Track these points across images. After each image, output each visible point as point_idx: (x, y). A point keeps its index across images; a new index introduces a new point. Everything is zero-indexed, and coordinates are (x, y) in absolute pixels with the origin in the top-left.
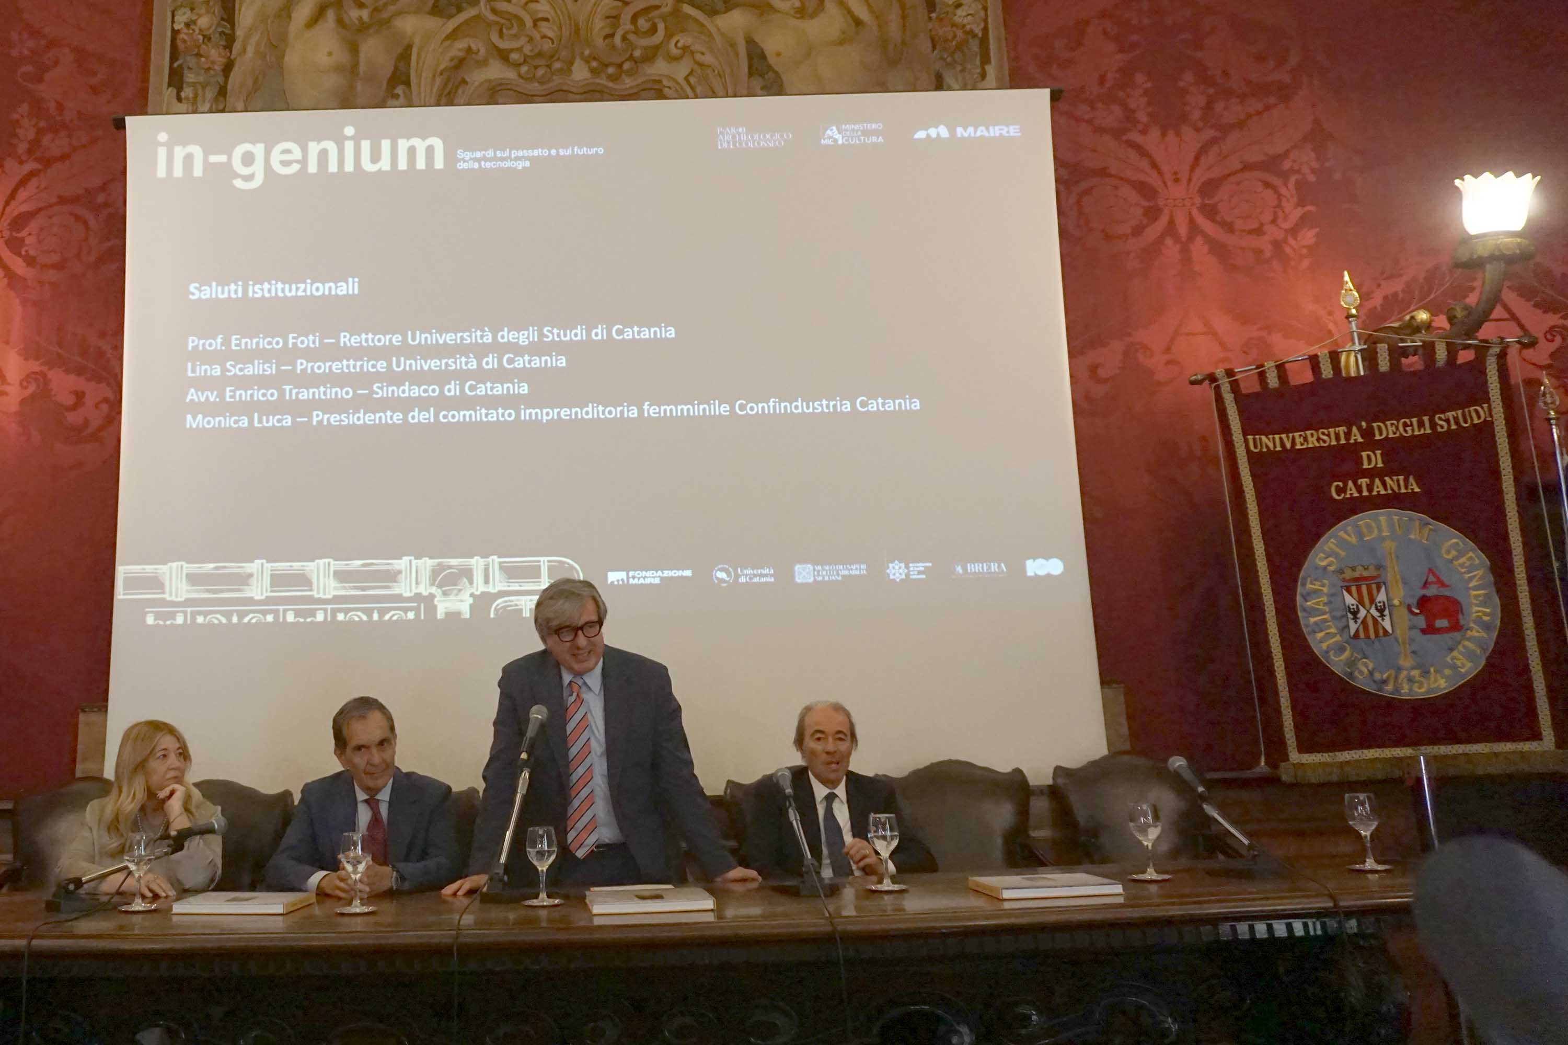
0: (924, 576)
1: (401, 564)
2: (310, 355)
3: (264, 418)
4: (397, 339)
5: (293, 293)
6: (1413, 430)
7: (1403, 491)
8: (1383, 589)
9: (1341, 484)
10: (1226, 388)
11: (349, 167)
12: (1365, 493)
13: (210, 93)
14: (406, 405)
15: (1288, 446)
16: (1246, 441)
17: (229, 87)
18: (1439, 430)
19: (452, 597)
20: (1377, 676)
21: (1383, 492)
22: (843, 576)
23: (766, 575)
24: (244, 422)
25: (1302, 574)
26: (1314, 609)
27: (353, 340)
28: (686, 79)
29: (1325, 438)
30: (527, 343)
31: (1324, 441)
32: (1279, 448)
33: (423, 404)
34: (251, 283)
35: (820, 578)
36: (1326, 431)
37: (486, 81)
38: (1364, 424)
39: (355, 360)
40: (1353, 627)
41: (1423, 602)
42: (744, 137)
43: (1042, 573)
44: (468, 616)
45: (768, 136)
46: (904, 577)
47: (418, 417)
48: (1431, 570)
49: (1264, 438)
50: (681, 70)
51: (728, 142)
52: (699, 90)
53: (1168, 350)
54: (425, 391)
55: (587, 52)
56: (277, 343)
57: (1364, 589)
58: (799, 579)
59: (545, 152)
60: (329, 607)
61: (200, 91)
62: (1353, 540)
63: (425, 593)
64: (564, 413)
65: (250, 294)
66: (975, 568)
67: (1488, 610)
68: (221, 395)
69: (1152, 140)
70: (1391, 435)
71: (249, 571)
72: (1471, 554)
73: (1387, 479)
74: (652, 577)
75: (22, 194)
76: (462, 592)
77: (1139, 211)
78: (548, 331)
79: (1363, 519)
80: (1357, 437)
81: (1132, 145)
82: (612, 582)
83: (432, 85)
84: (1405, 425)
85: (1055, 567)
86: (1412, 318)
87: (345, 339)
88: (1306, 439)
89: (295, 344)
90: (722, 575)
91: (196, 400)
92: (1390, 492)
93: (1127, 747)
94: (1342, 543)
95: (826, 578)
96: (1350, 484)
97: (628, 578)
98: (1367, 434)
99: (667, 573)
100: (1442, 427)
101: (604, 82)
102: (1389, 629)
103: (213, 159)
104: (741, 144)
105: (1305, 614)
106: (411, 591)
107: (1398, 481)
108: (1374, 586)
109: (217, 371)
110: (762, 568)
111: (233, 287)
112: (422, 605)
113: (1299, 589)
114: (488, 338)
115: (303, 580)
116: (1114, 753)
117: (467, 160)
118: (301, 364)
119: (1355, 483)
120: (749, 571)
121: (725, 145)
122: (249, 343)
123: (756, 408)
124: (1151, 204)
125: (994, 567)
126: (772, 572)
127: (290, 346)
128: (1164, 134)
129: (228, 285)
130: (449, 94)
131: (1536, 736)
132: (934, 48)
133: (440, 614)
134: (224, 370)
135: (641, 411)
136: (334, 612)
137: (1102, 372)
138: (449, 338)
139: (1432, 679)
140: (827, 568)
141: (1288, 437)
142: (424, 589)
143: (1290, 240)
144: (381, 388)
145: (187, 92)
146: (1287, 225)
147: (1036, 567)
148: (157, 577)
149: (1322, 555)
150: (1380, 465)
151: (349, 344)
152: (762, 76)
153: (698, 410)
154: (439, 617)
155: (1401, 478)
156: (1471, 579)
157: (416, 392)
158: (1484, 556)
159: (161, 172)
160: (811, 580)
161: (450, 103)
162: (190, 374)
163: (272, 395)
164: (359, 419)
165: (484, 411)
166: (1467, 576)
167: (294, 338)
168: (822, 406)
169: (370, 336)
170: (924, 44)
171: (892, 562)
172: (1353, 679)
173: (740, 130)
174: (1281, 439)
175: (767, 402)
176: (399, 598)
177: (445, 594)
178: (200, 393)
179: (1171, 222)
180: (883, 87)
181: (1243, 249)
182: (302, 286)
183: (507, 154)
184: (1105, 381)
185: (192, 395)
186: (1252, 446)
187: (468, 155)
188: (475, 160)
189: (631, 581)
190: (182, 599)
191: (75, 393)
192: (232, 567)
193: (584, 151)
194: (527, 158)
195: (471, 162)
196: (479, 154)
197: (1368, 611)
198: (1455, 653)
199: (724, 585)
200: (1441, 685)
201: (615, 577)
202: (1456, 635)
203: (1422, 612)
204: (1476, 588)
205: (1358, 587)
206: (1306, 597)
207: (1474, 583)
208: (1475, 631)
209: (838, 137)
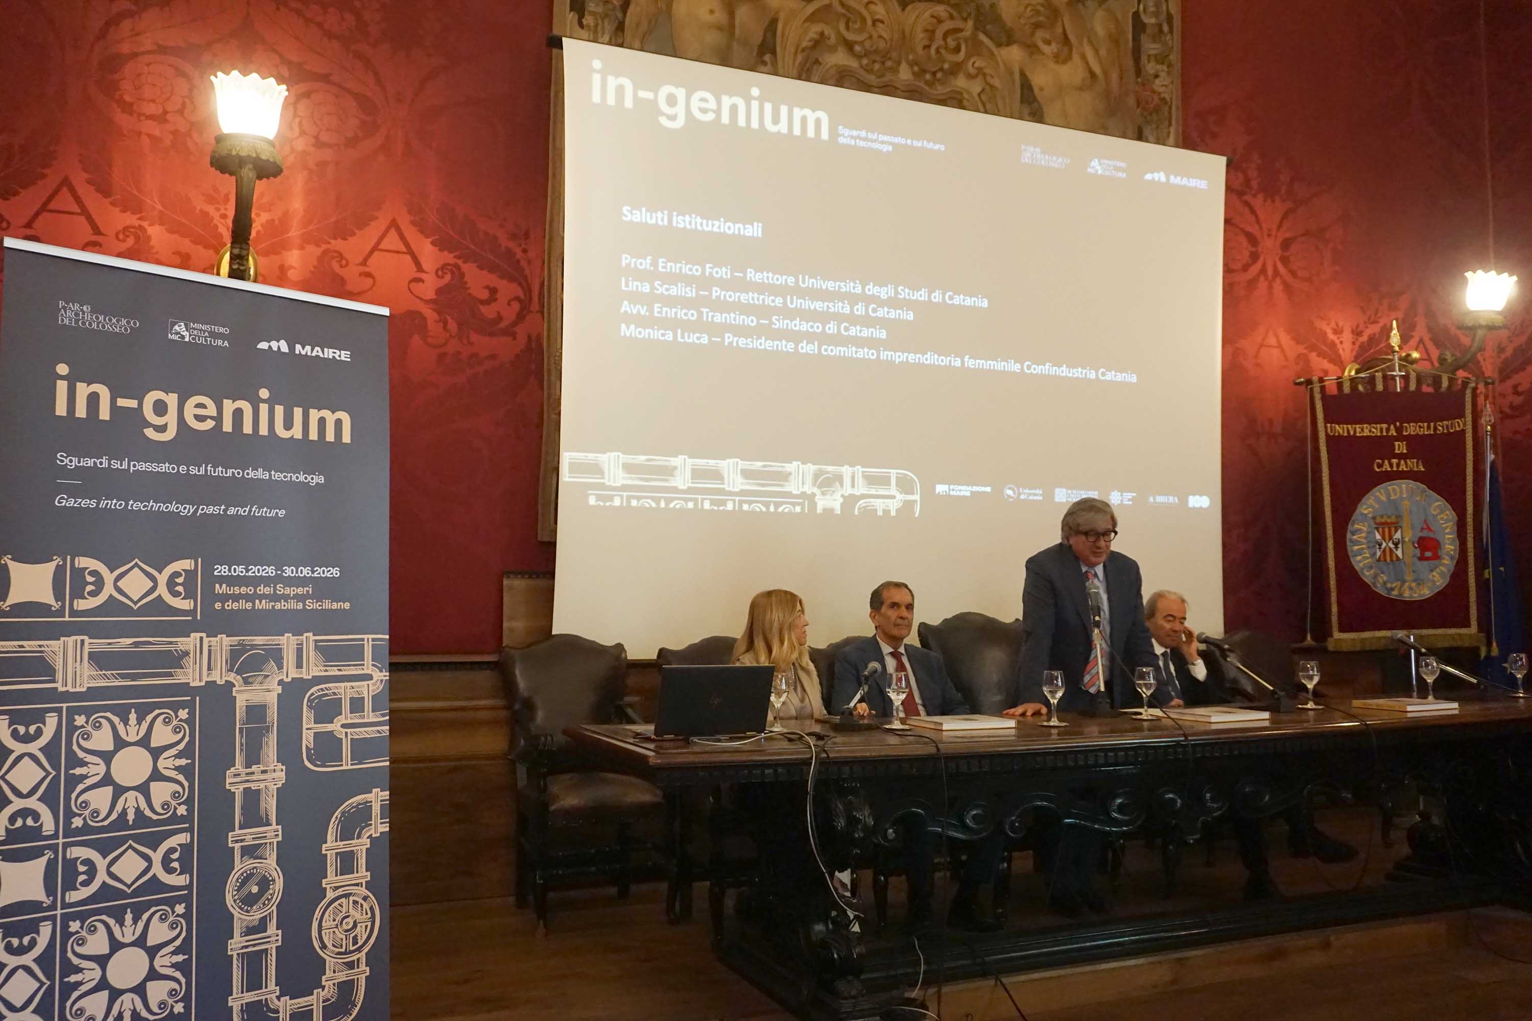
0: (1132, 502)
1: (792, 467)
2: (725, 284)
3: (686, 335)
4: (791, 280)
5: (710, 229)
6: (1424, 431)
7: (1416, 469)
8: (1399, 531)
9: (1380, 461)
10: (1317, 389)
11: (755, 124)
12: (1395, 469)
14: (796, 337)
15: (1352, 433)
16: (1326, 427)
18: (1438, 432)
19: (828, 497)
20: (1389, 585)
21: (1405, 469)
24: (669, 336)
25: (1352, 519)
26: (1357, 541)
27: (757, 277)
28: (979, 95)
29: (1373, 430)
30: (886, 297)
31: (1373, 433)
32: (1346, 434)
33: (810, 337)
34: (675, 213)
36: (1375, 426)
37: (836, 65)
38: (1398, 424)
39: (759, 294)
40: (1379, 553)
41: (1421, 542)
42: (1039, 156)
43: (1197, 505)
44: (839, 513)
45: (1055, 158)
46: (1119, 502)
47: (806, 348)
48: (1426, 521)
49: (1337, 426)
50: (975, 87)
51: (1031, 159)
52: (989, 106)
53: (1256, 356)
54: (812, 327)
55: (911, 57)
56: (697, 270)
57: (1387, 530)
58: (1057, 499)
59: (903, 141)
60: (737, 499)
61: (599, 21)
62: (1384, 498)
63: (809, 492)
64: (911, 357)
65: (674, 224)
66: (1160, 499)
67: (1452, 547)
68: (650, 309)
69: (1258, 203)
70: (1412, 433)
71: (673, 464)
74: (964, 491)
75: (430, 88)
76: (835, 494)
77: (1248, 253)
78: (902, 290)
79: (1391, 486)
80: (1393, 432)
82: (939, 493)
83: (794, 60)
84: (1420, 427)
85: (1204, 502)
86: (1408, 355)
87: (751, 274)
88: (1362, 430)
89: (711, 273)
90: (1010, 492)
91: (630, 312)
92: (1408, 469)
94: (1378, 500)
96: (1386, 462)
97: (949, 490)
98: (1399, 430)
99: (976, 489)
101: (922, 84)
102: (1401, 556)
103: (642, 94)
104: (1041, 162)
105: (1351, 544)
106: (798, 490)
107: (1413, 462)
108: (1393, 529)
109: (646, 288)
111: (659, 215)
112: (806, 502)
113: (1350, 527)
114: (859, 290)
115: (717, 475)
117: (846, 136)
118: (716, 292)
119: (1389, 461)
120: (1027, 491)
121: (1030, 161)
122: (671, 266)
123: (1037, 369)
125: (1171, 499)
126: (1041, 492)
127: (707, 274)
128: (1265, 200)
129: (656, 213)
130: (808, 70)
131: (1468, 625)
132: (1138, 106)
133: (819, 510)
134: (653, 288)
135: (963, 362)
136: (741, 503)
138: (830, 285)
139: (1422, 589)
140: (1075, 492)
141: (1352, 428)
142: (808, 489)
143: (1325, 288)
144: (778, 321)
147: (1194, 501)
148: (597, 464)
149: (1365, 506)
150: (1405, 451)
151: (753, 280)
152: (1030, 103)
153: (999, 365)
154: (818, 512)
155: (1415, 460)
156: (1447, 527)
157: (805, 327)
158: (1453, 513)
159: (596, 98)
160: (1065, 501)
161: (808, 80)
162: (623, 288)
163: (692, 315)
164: (761, 344)
165: (854, 349)
166: (1444, 526)
167: (711, 268)
168: (1078, 373)
169: (770, 275)
170: (1131, 101)
171: (1114, 492)
172: (1376, 587)
173: (1037, 149)
174: (1347, 428)
175: (1044, 365)
176: (789, 495)
177: (823, 493)
178: (632, 306)
179: (1264, 265)
180: (1104, 130)
181: (1300, 290)
182: (717, 223)
183: (875, 136)
185: (626, 307)
186: (1329, 430)
187: (847, 132)
188: (852, 137)
189: (952, 493)
190: (619, 485)
191: (487, 287)
192: (660, 460)
193: (930, 145)
194: (890, 143)
195: (849, 139)
196: (855, 133)
197: (1387, 544)
198: (1434, 573)
199: (1011, 500)
200: (1426, 592)
201: (941, 489)
202: (1436, 562)
203: (1419, 547)
204: (1448, 534)
205: (1383, 529)
206: (1353, 534)
207: (1447, 531)
208: (1446, 561)
209: (1099, 168)
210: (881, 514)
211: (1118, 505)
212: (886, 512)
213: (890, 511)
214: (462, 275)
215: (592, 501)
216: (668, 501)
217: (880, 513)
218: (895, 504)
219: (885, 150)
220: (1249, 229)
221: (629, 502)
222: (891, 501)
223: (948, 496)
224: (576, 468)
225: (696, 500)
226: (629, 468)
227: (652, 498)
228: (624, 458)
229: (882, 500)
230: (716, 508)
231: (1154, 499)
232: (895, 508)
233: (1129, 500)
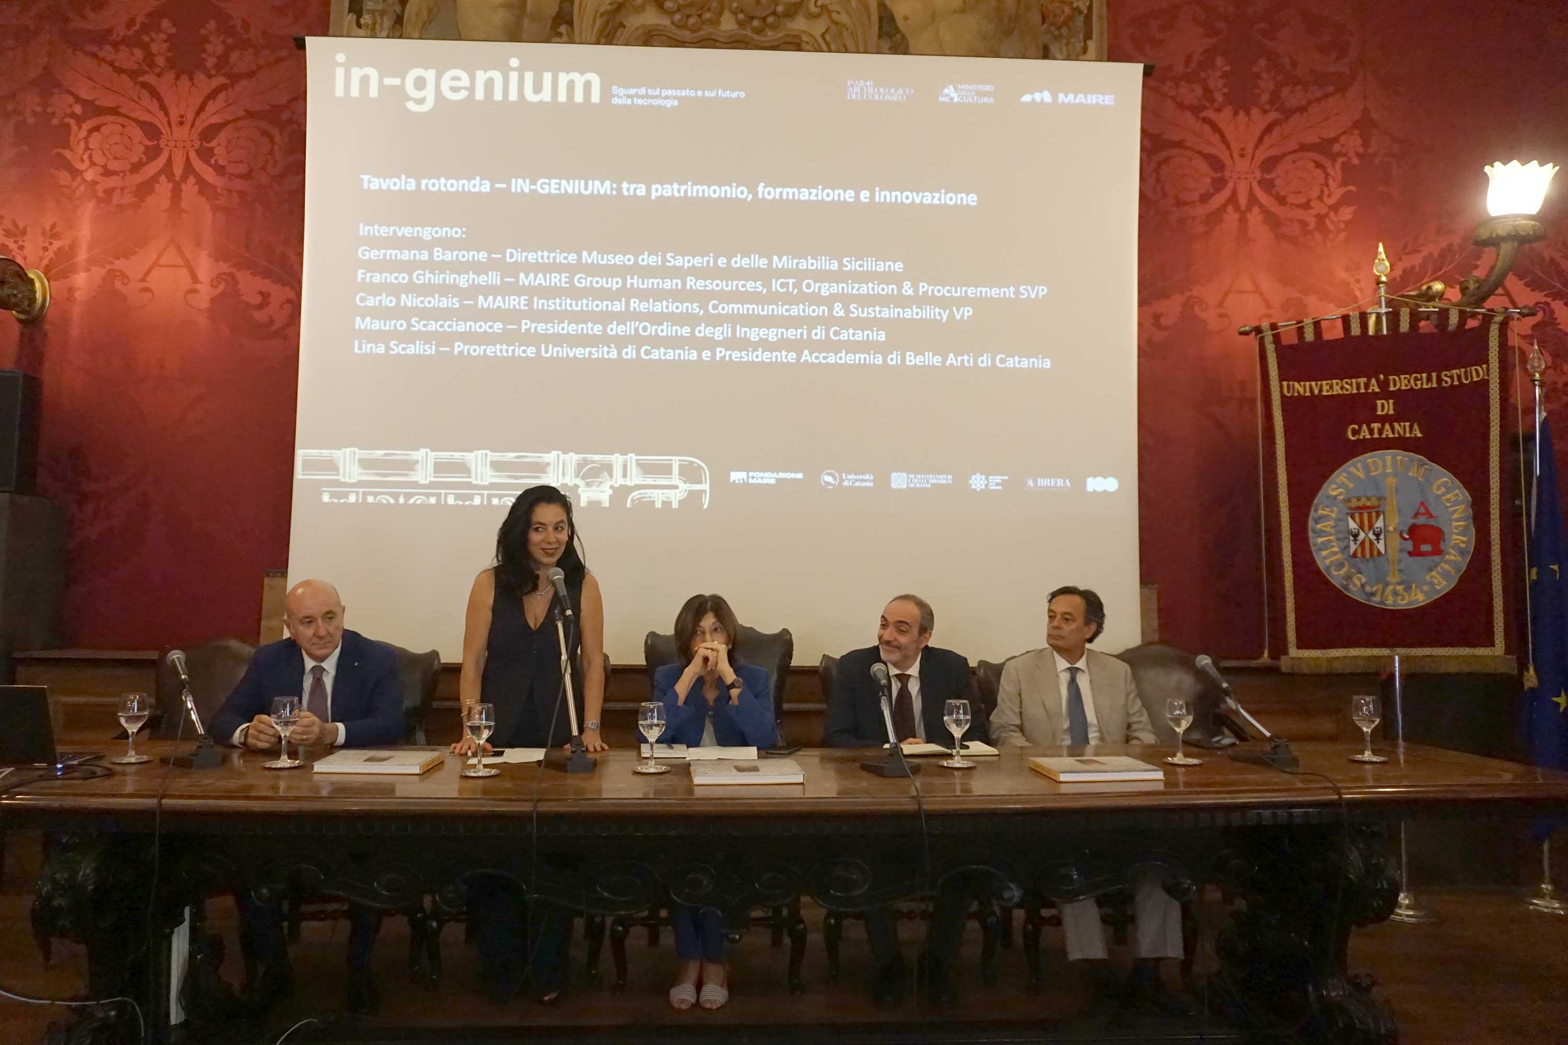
0: (1000, 488)
1: (550, 457)
6: (1422, 384)
7: (1408, 435)
8: (1381, 517)
9: (1356, 427)
10: (1269, 340)
11: (513, 96)
12: (1376, 436)
13: (387, 22)
15: (1316, 392)
16: (1281, 387)
17: (406, 16)
18: (1444, 385)
19: (594, 488)
20: (1367, 589)
21: (1391, 436)
22: (932, 484)
23: (867, 481)
25: (1316, 501)
26: (1325, 532)
28: (822, 34)
29: (1348, 387)
31: (1347, 390)
32: (1308, 394)
35: (912, 485)
36: (1349, 381)
37: (642, 26)
38: (1382, 377)
40: (1353, 547)
41: (1414, 531)
42: (871, 90)
43: (1100, 489)
44: (608, 505)
45: (893, 91)
46: (983, 487)
48: (1422, 504)
49: (1296, 384)
50: (818, 28)
51: (857, 94)
53: (1221, 305)
54: (576, 305)
57: (1366, 516)
58: (894, 485)
59: (692, 93)
60: (487, 492)
61: (378, 18)
62: (1361, 475)
63: (571, 484)
66: (1043, 482)
67: (1465, 539)
69: (1224, 118)
70: (1403, 388)
71: (414, 458)
72: (1457, 491)
73: (1396, 425)
74: (769, 478)
75: (211, 107)
76: (603, 485)
77: (1208, 180)
79: (1371, 458)
80: (1375, 387)
81: (1206, 120)
82: (734, 481)
83: (593, 25)
84: (1416, 379)
85: (1110, 484)
86: (1429, 288)
88: (1331, 387)
90: (829, 479)
92: (1397, 435)
93: (1156, 637)
94: (1353, 477)
95: (918, 486)
96: (1364, 427)
97: (748, 478)
98: (1384, 385)
99: (782, 475)
100: (1446, 382)
101: (746, 32)
102: (1383, 551)
103: (388, 81)
104: (868, 96)
105: (1314, 535)
107: (1404, 426)
108: (1374, 515)
110: (864, 474)
113: (1312, 514)
114: (631, 261)
115: (463, 468)
116: (1146, 644)
117: (621, 96)
119: (1368, 426)
120: (853, 477)
121: (854, 97)
124: (1219, 175)
125: (1060, 482)
126: (872, 478)
128: (1236, 113)
130: (608, 34)
131: (1490, 643)
132: (1044, 22)
133: (584, 503)
136: (490, 497)
137: (1163, 321)
139: (1413, 594)
140: (919, 476)
141: (1317, 385)
142: (570, 480)
143: (1332, 214)
145: (366, 19)
146: (1332, 201)
147: (1095, 484)
148: (331, 460)
149: (1334, 486)
150: (1391, 412)
152: (890, 36)
154: (583, 505)
155: (1407, 424)
156: (1455, 511)
158: (1467, 493)
159: (339, 92)
160: (905, 486)
161: (609, 43)
166: (1451, 509)
170: (1034, 16)
171: (975, 474)
172: (1348, 590)
173: (868, 83)
174: (1311, 387)
177: (588, 485)
179: (1234, 191)
181: (1291, 220)
183: (657, 92)
184: (1166, 328)
186: (1285, 391)
187: (622, 92)
188: (628, 96)
189: (751, 481)
190: (355, 481)
191: (261, 293)
192: (399, 454)
193: (728, 94)
194: (675, 98)
195: (625, 98)
196: (632, 91)
197: (1367, 535)
198: (1433, 573)
199: (830, 487)
200: (1419, 598)
201: (737, 476)
202: (1436, 558)
203: (1411, 538)
204: (1458, 520)
205: (1361, 515)
206: (1317, 521)
207: (1456, 516)
208: (1452, 556)
209: (954, 95)
210: (660, 506)
211: (981, 490)
212: (667, 504)
213: (671, 503)
214: (236, 282)
215: (326, 498)
216: (408, 496)
217: (658, 505)
218: (678, 495)
219: (669, 106)
220: (1207, 150)
221: (364, 499)
222: (672, 491)
223: (745, 485)
224: (310, 465)
225: (438, 496)
226: (365, 464)
227: (390, 494)
228: (360, 453)
229: (661, 491)
230: (461, 503)
231: (1035, 482)
232: (678, 499)
233: (997, 484)
